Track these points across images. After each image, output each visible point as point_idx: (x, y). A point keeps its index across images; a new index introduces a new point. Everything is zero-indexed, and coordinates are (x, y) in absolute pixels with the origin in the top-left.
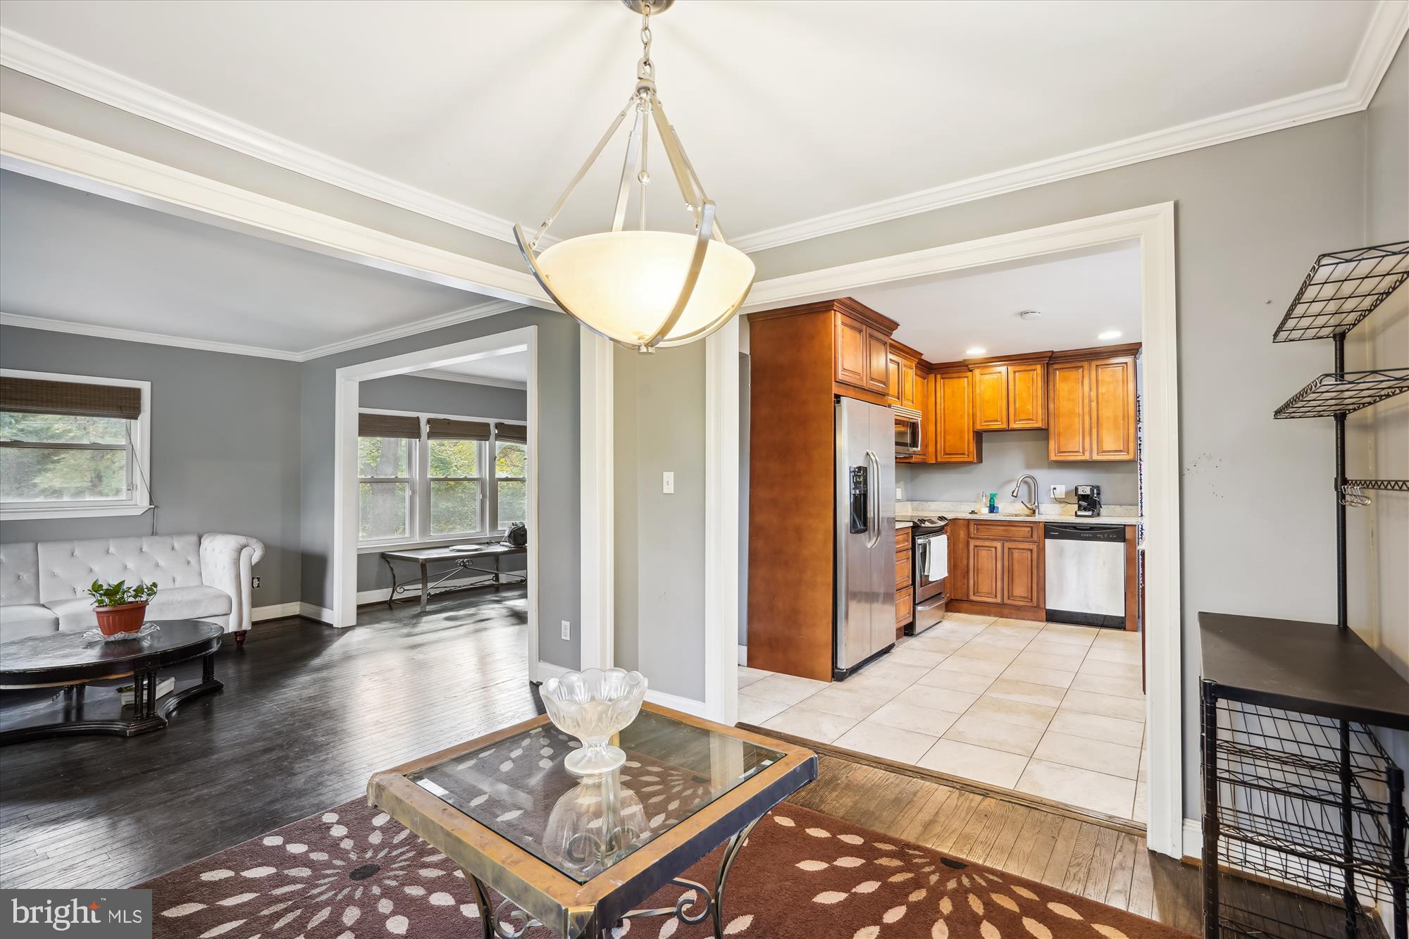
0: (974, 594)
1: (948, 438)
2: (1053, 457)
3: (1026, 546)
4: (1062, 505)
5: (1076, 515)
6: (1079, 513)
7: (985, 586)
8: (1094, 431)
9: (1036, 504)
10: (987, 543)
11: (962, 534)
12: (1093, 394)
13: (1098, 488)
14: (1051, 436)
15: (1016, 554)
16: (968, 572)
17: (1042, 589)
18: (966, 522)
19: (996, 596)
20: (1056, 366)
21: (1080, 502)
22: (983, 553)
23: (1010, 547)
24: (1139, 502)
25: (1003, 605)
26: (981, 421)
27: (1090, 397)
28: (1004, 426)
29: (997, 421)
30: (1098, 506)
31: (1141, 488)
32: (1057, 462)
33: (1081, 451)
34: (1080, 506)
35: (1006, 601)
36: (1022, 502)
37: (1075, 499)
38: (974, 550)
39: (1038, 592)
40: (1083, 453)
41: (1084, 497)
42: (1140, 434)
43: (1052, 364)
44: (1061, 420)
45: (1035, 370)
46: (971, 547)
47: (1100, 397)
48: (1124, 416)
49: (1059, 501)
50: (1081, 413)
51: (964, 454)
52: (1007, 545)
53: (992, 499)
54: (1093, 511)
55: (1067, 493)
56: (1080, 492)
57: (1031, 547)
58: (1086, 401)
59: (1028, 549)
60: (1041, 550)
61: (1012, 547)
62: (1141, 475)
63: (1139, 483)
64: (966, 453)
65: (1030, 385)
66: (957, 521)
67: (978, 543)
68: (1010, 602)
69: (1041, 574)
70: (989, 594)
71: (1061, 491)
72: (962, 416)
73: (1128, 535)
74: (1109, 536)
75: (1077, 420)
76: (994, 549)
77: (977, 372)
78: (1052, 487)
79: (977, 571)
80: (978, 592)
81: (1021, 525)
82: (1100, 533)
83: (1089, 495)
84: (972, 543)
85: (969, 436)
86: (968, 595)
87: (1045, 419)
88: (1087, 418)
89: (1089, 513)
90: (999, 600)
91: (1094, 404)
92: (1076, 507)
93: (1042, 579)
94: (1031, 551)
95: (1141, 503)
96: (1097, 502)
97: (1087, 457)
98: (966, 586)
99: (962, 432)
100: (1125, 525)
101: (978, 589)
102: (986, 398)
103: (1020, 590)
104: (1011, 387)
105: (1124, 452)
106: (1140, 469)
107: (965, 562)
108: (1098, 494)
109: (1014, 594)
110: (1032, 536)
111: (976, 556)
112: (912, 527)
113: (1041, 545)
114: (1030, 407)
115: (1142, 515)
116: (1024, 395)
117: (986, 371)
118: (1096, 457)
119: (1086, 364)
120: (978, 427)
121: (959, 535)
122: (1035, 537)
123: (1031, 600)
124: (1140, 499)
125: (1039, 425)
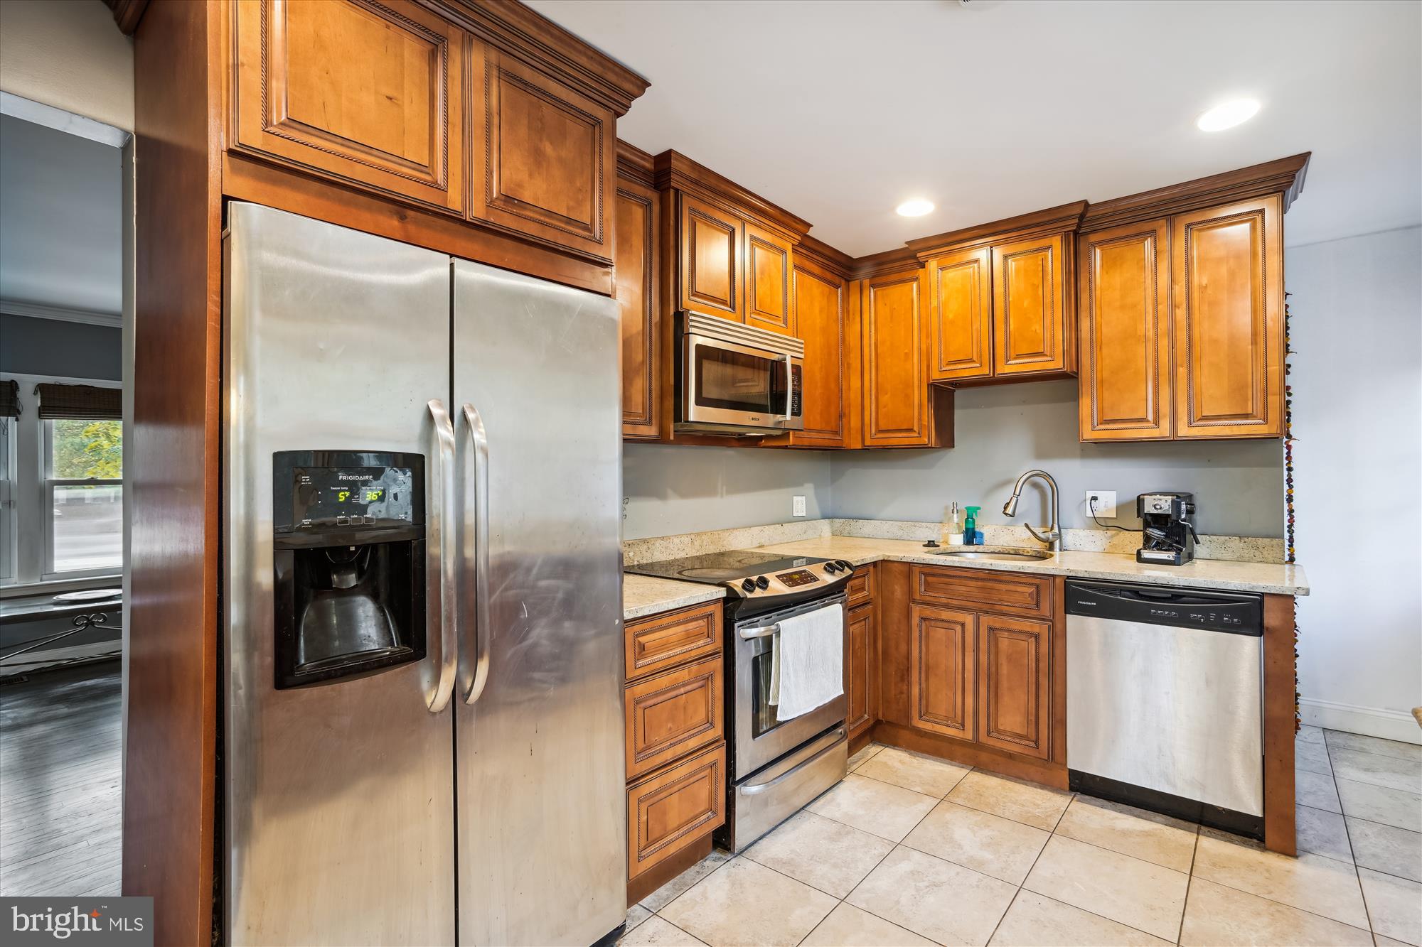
0: (920, 717)
1: (885, 399)
2: (1088, 434)
3: (1026, 625)
4: (1110, 533)
5: (1140, 559)
6: (1147, 554)
7: (942, 701)
8: (1182, 371)
9: (1056, 530)
10: (945, 615)
11: (898, 591)
12: (1180, 290)
13: (1189, 498)
14: (1085, 389)
15: (1004, 642)
16: (908, 670)
17: (1058, 722)
18: (906, 568)
19: (963, 725)
20: (1093, 238)
21: (1150, 531)
22: (939, 633)
23: (991, 624)
24: (1286, 529)
25: (976, 745)
26: (940, 363)
27: (1171, 296)
28: (985, 371)
29: (971, 360)
30: (1189, 537)
31: (1290, 499)
32: (1097, 443)
33: (1150, 417)
34: (1147, 539)
35: (983, 738)
36: (1027, 525)
37: (1139, 523)
38: (920, 626)
39: (1052, 729)
40: (1157, 423)
41: (1157, 520)
42: (1290, 380)
43: (1086, 233)
44: (1105, 351)
45: (1048, 248)
46: (915, 620)
47: (1196, 295)
48: (1255, 334)
49: (1101, 524)
50: (1151, 333)
51: (911, 430)
52: (986, 620)
53: (970, 518)
54: (1179, 551)
55: (1120, 508)
56: (1149, 509)
57: (1036, 630)
58: (1163, 308)
59: (1031, 634)
60: (1057, 638)
61: (998, 625)
62: (1290, 469)
63: (1286, 487)
64: (916, 428)
65: (1038, 281)
66: (890, 564)
67: (928, 612)
68: (991, 742)
69: (1058, 689)
70: (949, 720)
71: (1108, 503)
72: (908, 356)
73: (1272, 618)
74: (1219, 617)
75: (1141, 350)
76: (959, 628)
77: (932, 265)
78: (1090, 494)
79: (928, 670)
80: (927, 712)
81: (1017, 579)
82: (1197, 611)
83: (1168, 516)
84: (917, 612)
85: (920, 395)
86: (908, 716)
87: (1069, 351)
88: (1164, 343)
89: (1170, 555)
90: (968, 735)
91: (1181, 314)
92: (1139, 537)
93: (1058, 700)
94: (1037, 637)
95: (1291, 531)
96: (1188, 530)
97: (1164, 431)
98: (904, 696)
99: (908, 385)
100: (1262, 595)
101: (927, 706)
102: (951, 316)
103: (1012, 719)
104: (999, 289)
105: (1255, 417)
106: (1289, 458)
107: (903, 647)
108: (1190, 512)
109: (1000, 727)
110: (1038, 605)
111: (925, 638)
112: (726, 600)
113: (1059, 626)
114: (1037, 327)
115: (1292, 560)
116: (1025, 304)
117: (948, 261)
118: (1184, 431)
119: (1162, 227)
120: (936, 376)
121: (893, 593)
122: (1046, 610)
123: (1036, 742)
124: (1286, 524)
125: (1056, 364)
